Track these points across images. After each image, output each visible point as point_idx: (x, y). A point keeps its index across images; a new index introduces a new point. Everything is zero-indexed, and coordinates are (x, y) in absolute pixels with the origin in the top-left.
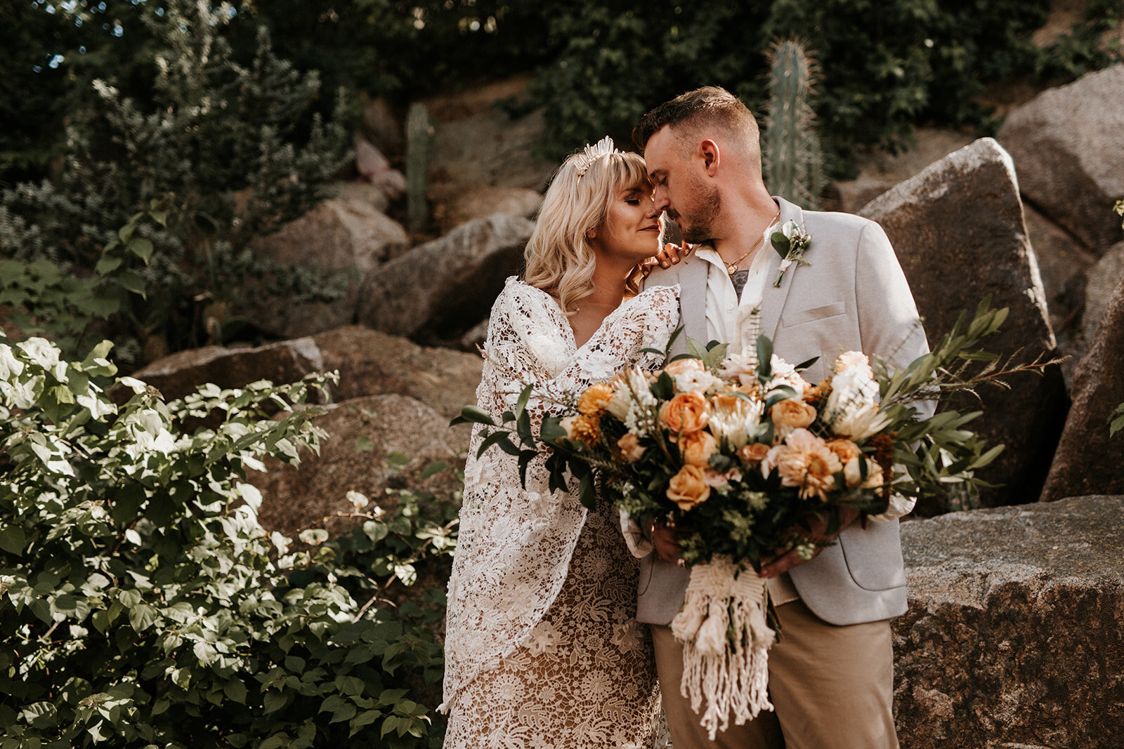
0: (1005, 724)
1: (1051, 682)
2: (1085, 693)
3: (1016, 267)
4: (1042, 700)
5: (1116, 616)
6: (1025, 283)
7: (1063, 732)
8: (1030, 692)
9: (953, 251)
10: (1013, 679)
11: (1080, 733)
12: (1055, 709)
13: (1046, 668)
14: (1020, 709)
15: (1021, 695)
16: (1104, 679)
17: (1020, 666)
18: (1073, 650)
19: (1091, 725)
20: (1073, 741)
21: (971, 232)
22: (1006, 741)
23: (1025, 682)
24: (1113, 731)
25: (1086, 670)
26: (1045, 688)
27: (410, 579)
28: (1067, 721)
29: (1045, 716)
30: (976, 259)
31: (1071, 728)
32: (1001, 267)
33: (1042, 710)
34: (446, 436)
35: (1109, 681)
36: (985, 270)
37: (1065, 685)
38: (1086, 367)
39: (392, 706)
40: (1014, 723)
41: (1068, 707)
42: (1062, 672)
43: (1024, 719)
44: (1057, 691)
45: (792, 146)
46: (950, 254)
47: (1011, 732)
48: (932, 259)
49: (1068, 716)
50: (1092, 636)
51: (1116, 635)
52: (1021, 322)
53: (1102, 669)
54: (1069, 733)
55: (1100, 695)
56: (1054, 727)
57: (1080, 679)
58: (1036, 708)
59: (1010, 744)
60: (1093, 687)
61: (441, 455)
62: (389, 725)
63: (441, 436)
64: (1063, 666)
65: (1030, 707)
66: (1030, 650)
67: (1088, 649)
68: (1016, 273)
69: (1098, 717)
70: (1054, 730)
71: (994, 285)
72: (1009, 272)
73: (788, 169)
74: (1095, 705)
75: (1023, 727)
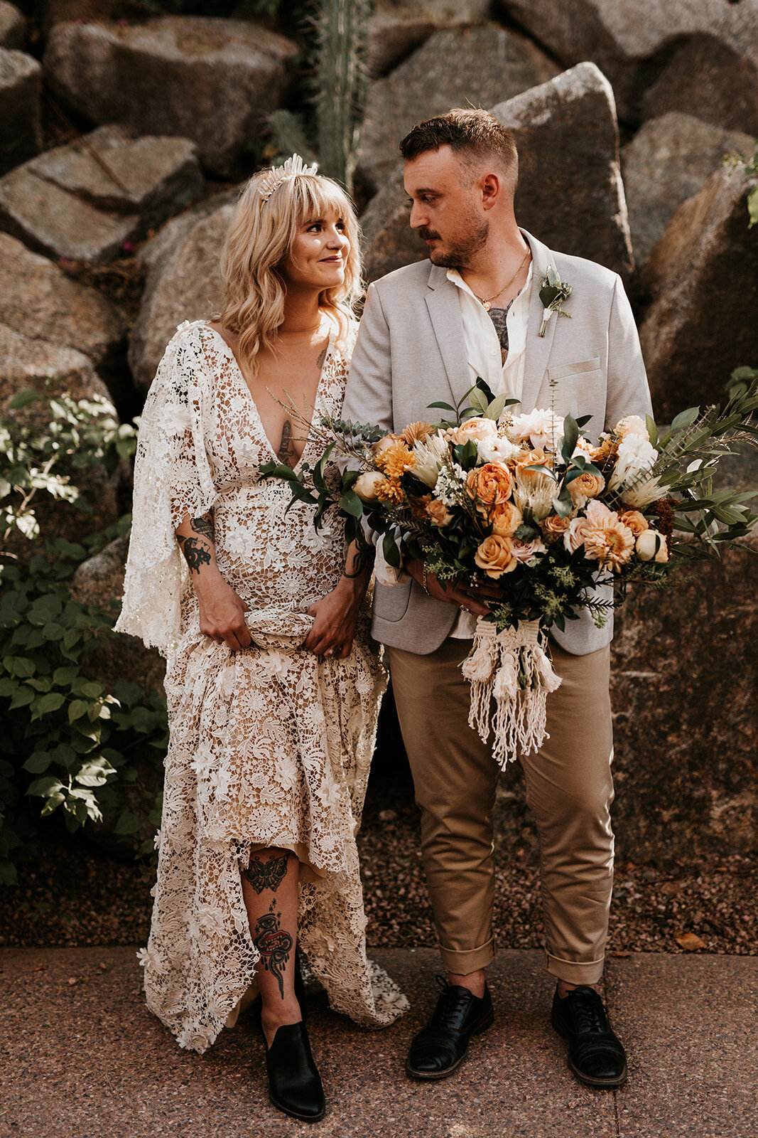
0: (625, 656)
1: (666, 620)
2: (694, 628)
3: (606, 194)
4: (658, 635)
5: (725, 562)
6: (613, 209)
7: (674, 661)
8: (648, 628)
9: (550, 178)
10: (634, 617)
11: (689, 661)
12: (668, 642)
13: (662, 607)
14: (638, 643)
15: (639, 632)
16: (711, 615)
17: (640, 606)
18: (686, 591)
19: (698, 654)
20: (682, 668)
21: (569, 160)
22: (625, 670)
23: (644, 620)
24: (715, 658)
25: (696, 607)
26: (661, 625)
27: (33, 531)
28: (677, 651)
29: (660, 648)
30: (572, 185)
31: (680, 657)
32: (594, 195)
33: (657, 643)
34: (17, 350)
35: (714, 617)
36: (578, 198)
37: (678, 621)
38: (675, 302)
39: (69, 687)
40: (633, 655)
41: (679, 640)
42: (676, 610)
43: (641, 650)
44: (670, 627)
45: (349, 16)
46: (548, 181)
47: (630, 662)
48: (530, 184)
49: (679, 647)
50: (702, 579)
51: (724, 578)
52: (607, 247)
53: (710, 608)
54: (678, 662)
55: (707, 629)
56: (666, 657)
57: (691, 616)
58: (653, 642)
59: (628, 673)
60: (702, 622)
61: (17, 375)
62: (76, 710)
63: (11, 350)
64: (676, 605)
65: (647, 641)
66: (649, 592)
67: (698, 590)
68: (607, 200)
69: (703, 647)
70: (666, 659)
71: (587, 211)
72: (600, 200)
73: (344, 40)
74: (702, 638)
75: (640, 658)
